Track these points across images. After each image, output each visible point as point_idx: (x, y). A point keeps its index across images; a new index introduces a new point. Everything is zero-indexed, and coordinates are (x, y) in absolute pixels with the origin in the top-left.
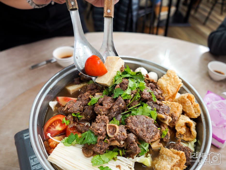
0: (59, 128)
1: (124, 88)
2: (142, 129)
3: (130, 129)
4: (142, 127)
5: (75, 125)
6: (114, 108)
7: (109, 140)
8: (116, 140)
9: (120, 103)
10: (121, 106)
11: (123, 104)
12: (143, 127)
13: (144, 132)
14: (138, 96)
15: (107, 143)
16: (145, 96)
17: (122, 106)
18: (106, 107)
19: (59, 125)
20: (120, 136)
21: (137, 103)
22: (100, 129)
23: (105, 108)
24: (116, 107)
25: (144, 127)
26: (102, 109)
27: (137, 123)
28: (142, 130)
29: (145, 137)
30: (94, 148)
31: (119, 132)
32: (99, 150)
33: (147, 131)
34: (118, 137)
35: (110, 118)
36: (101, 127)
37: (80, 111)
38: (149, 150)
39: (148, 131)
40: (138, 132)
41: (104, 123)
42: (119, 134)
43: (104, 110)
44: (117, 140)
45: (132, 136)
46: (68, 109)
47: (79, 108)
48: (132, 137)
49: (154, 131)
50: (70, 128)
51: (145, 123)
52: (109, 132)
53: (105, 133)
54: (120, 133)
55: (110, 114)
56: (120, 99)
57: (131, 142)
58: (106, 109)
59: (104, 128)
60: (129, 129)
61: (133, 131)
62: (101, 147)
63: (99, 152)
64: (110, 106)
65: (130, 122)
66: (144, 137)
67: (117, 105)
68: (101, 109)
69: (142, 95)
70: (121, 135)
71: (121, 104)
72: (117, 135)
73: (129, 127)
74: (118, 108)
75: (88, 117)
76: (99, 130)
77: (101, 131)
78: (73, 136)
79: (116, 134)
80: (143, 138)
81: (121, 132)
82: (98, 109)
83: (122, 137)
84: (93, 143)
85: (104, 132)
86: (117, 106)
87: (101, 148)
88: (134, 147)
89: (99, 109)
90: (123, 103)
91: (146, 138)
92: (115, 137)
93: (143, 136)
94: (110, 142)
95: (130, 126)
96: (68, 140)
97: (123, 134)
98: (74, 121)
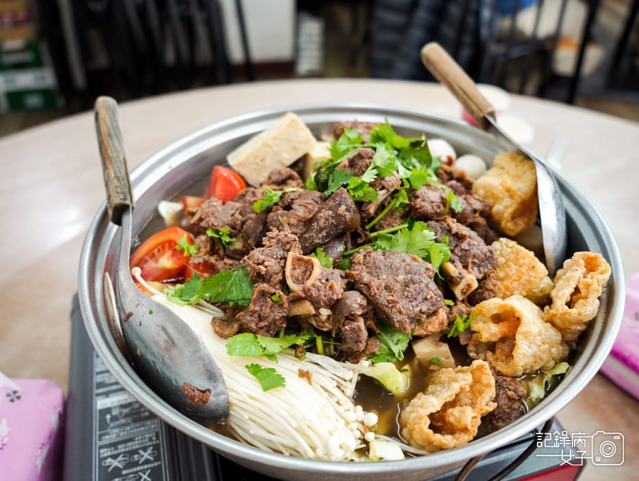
0: (166, 262)
1: (361, 167)
2: (389, 284)
3: (355, 281)
4: (391, 280)
5: (212, 260)
6: (321, 217)
7: (285, 297)
8: (308, 300)
9: (340, 205)
10: (341, 212)
11: (348, 210)
12: (395, 279)
13: (394, 295)
14: (403, 199)
15: (281, 306)
16: (423, 204)
17: (346, 213)
18: (300, 214)
19: (169, 253)
20: (319, 290)
21: (397, 221)
22: (266, 263)
23: (297, 215)
24: (327, 215)
25: (398, 279)
26: (289, 217)
27: (380, 269)
28: (387, 288)
29: (392, 307)
30: (241, 313)
31: (320, 280)
32: (253, 321)
33: (403, 292)
34: (314, 292)
35: (307, 245)
36: (269, 259)
37: (233, 227)
38: (403, 356)
39: (406, 293)
40: (376, 290)
41: (284, 250)
42: (320, 284)
43: (293, 221)
44: (310, 301)
45: (353, 298)
46: (201, 220)
47: (230, 218)
48: (355, 301)
49: (426, 299)
50: (194, 264)
51: (402, 271)
52: (292, 276)
53: (280, 277)
54: (322, 283)
55: (307, 236)
56: (342, 193)
57: (346, 315)
58: (299, 221)
59: (279, 263)
60: (353, 281)
61: (362, 286)
62: (262, 314)
63: (253, 326)
64: (310, 213)
65: (359, 263)
66: (390, 305)
67: (330, 209)
68: (284, 218)
69: (413, 199)
70: (325, 287)
71: (343, 208)
72: (313, 285)
73: (353, 275)
74: (332, 217)
75: (249, 242)
76: (262, 263)
77: (266, 267)
78: (198, 284)
79: (309, 283)
80: (387, 309)
81: (327, 280)
82: (278, 218)
83: (323, 295)
84: (243, 301)
85: (278, 274)
86: (331, 213)
87: (260, 316)
88: (353, 330)
89: (280, 218)
90: (351, 207)
91: (393, 311)
92: (306, 289)
93: (387, 304)
94: (289, 303)
95: (357, 272)
96: (182, 290)
97: (331, 287)
98: (213, 252)
